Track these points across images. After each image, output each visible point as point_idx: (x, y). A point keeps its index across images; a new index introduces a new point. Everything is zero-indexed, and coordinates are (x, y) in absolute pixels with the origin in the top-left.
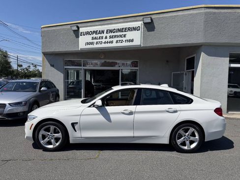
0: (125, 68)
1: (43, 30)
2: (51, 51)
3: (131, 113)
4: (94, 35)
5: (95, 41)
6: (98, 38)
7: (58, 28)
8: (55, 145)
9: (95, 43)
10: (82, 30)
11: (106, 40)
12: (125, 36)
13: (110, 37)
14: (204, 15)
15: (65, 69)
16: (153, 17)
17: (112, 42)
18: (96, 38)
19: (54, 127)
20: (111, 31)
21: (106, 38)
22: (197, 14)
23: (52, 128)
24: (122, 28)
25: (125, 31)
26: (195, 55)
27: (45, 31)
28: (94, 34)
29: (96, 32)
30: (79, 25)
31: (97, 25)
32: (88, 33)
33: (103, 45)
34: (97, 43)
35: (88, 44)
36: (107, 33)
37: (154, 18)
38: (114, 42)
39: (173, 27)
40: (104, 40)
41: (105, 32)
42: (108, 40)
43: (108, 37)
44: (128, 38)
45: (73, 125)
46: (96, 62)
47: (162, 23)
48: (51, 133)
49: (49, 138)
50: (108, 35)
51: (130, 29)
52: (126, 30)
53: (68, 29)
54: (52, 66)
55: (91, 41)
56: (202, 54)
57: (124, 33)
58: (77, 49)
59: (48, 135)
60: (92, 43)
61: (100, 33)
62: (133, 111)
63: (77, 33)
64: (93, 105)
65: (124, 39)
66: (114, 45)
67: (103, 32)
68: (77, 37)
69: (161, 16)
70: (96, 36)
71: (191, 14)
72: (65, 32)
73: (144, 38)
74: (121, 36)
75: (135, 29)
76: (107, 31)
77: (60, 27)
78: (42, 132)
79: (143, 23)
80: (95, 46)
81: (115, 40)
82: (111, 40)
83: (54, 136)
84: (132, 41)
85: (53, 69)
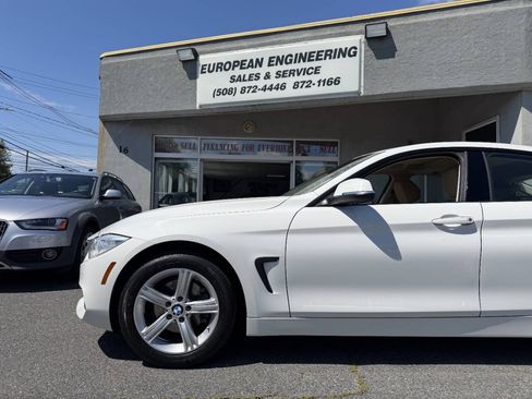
0: (305, 158)
1: (104, 62)
2: (123, 112)
3: (468, 227)
4: (237, 72)
5: (239, 85)
6: (247, 78)
7: (142, 56)
8: (194, 342)
9: (239, 90)
10: (204, 59)
11: (268, 83)
12: (317, 71)
13: (278, 75)
14: (525, 16)
15: (156, 159)
16: (391, 23)
17: (283, 87)
18: (240, 79)
19: (192, 273)
20: (280, 60)
21: (267, 76)
22: (506, 12)
23: (185, 276)
24: (308, 51)
25: (317, 59)
26: (496, 119)
27: (109, 65)
28: (237, 69)
29: (241, 64)
30: (198, 49)
31: (244, 48)
32: (220, 67)
33: (260, 96)
34: (243, 91)
35: (220, 92)
36: (269, 65)
37: (394, 27)
38: (290, 85)
39: (442, 47)
40: (261, 83)
41: (266, 62)
42: (274, 81)
43: (273, 75)
44: (325, 74)
45: (262, 265)
46: (235, 143)
47: (414, 38)
48: (180, 299)
49: (169, 317)
50: (273, 70)
51: (330, 54)
52: (319, 55)
53: (170, 59)
54: (124, 150)
55: (229, 85)
56: (523, 111)
57: (315, 64)
58: (190, 107)
59: (169, 303)
60: (230, 92)
61: (251, 65)
62: (477, 218)
63: (191, 68)
64: (328, 199)
65: (315, 78)
66: (289, 93)
67: (259, 63)
68: (193, 76)
69: (412, 20)
70: (242, 72)
71: (490, 15)
72: (163, 65)
73: (368, 73)
74: (306, 72)
75: (343, 53)
76: (270, 61)
77: (149, 55)
78: (147, 293)
79: (363, 39)
80: (239, 98)
81: (290, 81)
82: (281, 81)
83: (189, 308)
84: (337, 81)
85: (125, 157)
